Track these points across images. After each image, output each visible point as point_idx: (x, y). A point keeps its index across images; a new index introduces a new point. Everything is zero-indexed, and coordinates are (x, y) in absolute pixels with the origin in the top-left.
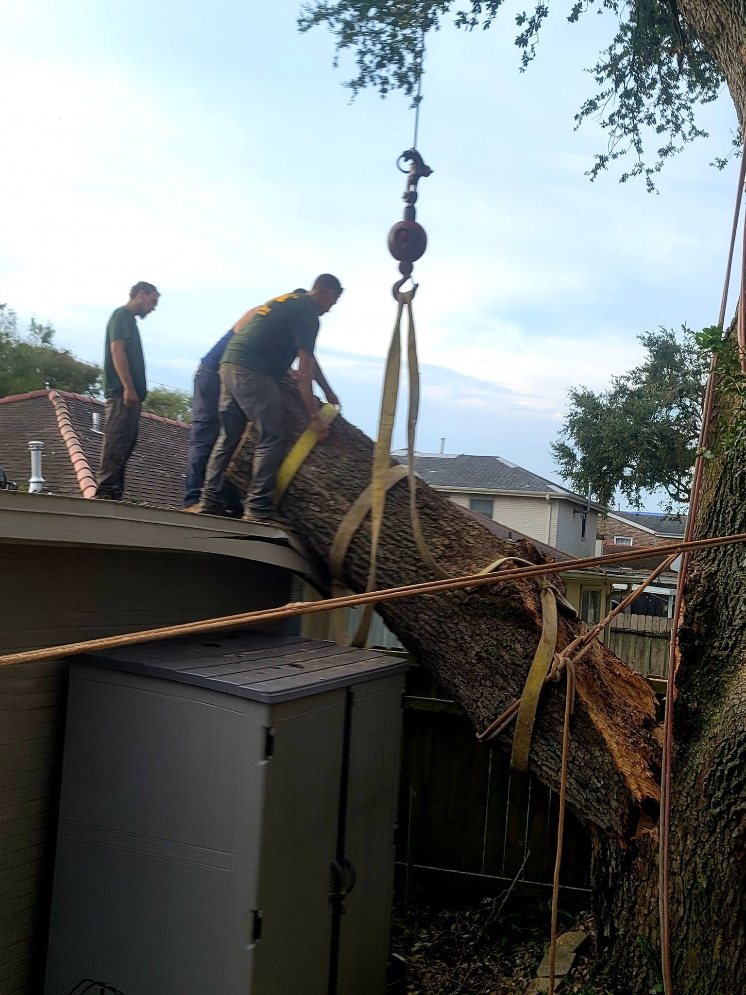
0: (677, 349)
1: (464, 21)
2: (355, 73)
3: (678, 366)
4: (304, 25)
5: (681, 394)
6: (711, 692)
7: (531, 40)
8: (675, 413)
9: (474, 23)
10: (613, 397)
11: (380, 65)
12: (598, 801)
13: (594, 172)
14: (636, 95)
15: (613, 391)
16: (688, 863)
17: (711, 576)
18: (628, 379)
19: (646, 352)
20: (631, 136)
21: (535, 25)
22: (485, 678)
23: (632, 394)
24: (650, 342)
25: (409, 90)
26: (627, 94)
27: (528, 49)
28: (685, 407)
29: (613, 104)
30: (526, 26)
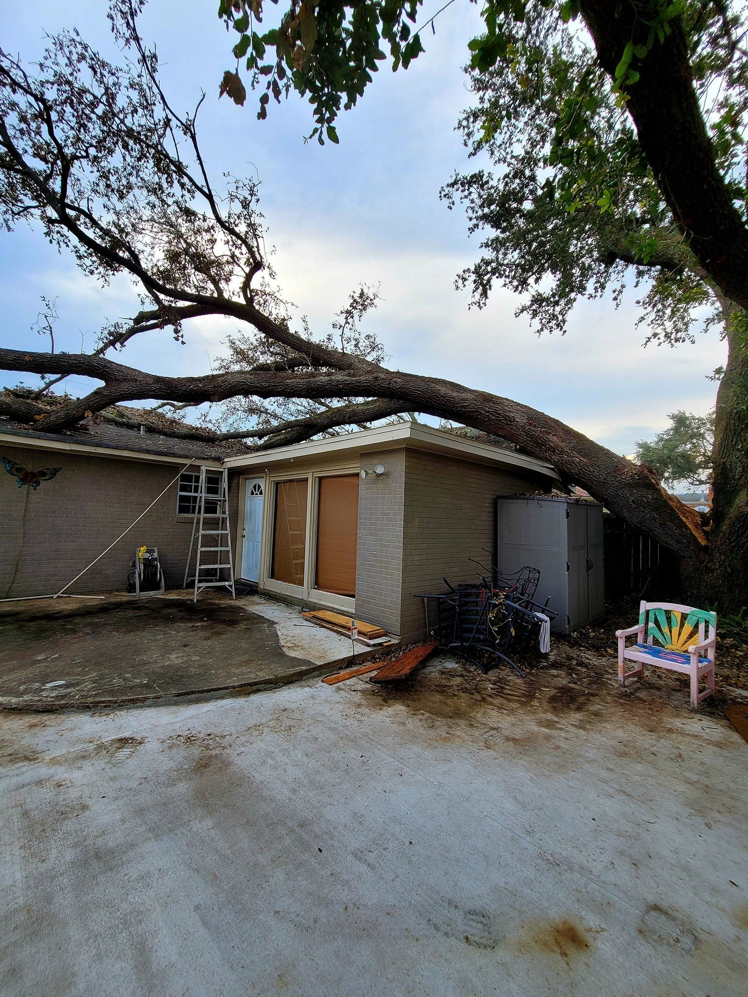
0: (687, 419)
1: (591, 297)
2: (539, 327)
3: (688, 426)
4: (517, 315)
5: (692, 437)
6: (727, 503)
7: (619, 298)
8: (689, 446)
9: (596, 296)
10: (657, 443)
11: (549, 322)
12: (685, 547)
13: (646, 344)
14: (662, 311)
15: (657, 440)
16: (722, 564)
17: (724, 463)
18: (664, 434)
19: (671, 422)
20: (662, 327)
21: (621, 292)
22: (635, 509)
23: (666, 440)
24: (673, 417)
25: (561, 329)
26: (658, 311)
27: (618, 301)
28: (694, 443)
29: (653, 316)
30: (617, 293)
